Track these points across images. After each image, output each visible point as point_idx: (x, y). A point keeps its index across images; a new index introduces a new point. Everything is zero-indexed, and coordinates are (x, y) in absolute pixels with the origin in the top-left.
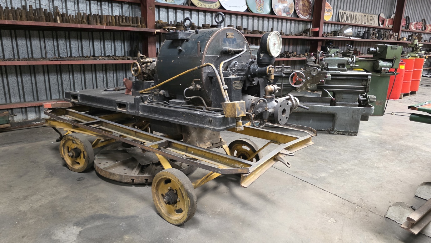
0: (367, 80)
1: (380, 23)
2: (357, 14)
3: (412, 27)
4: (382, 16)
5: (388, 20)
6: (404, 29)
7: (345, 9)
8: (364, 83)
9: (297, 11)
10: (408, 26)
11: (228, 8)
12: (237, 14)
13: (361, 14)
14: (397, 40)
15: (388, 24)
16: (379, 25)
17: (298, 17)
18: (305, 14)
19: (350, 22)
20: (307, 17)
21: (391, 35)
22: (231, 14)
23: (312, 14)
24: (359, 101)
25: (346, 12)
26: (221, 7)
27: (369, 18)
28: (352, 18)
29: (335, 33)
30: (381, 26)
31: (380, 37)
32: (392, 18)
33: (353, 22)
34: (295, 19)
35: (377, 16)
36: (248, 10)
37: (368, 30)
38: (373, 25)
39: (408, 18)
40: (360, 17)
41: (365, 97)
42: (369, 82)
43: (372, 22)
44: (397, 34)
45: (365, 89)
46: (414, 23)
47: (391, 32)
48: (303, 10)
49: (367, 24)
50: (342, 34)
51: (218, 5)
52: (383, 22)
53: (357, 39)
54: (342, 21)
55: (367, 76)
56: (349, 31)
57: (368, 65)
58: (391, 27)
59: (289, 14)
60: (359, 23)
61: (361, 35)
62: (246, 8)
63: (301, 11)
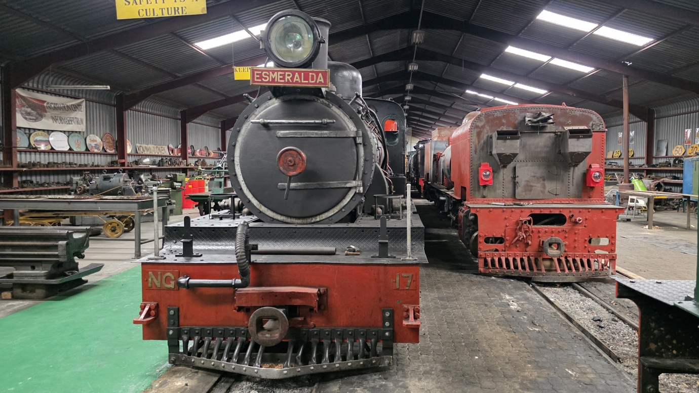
0: (169, 192)
1: (170, 152)
2: (151, 146)
3: (198, 154)
4: (171, 146)
5: (176, 150)
6: (191, 156)
7: (140, 143)
8: (168, 194)
9: (105, 147)
10: (194, 153)
11: (57, 149)
12: (62, 152)
13: (154, 146)
14: (187, 166)
15: (177, 153)
16: (170, 154)
17: (106, 151)
18: (111, 149)
19: (146, 153)
20: (113, 152)
21: (181, 162)
22: (58, 152)
23: (117, 149)
24: (167, 203)
25: (142, 145)
26: (52, 148)
27: (161, 149)
28: (147, 150)
29: (136, 163)
30: (172, 154)
31: (172, 164)
32: (179, 147)
33: (148, 153)
34: (104, 153)
35: (167, 147)
36: (70, 149)
37: (162, 159)
38: (165, 154)
39: (192, 147)
40: (153, 149)
41: (170, 201)
42: (171, 193)
43: (163, 152)
44: (185, 161)
45: (169, 197)
46: (198, 150)
47: (181, 160)
48: (109, 146)
49: (159, 154)
50: (142, 163)
51: (50, 148)
52: (173, 151)
53: (155, 167)
54: (140, 152)
55: (169, 190)
56: (147, 160)
57: (168, 185)
58: (180, 154)
59: (100, 150)
60: (153, 153)
61: (157, 163)
62: (69, 147)
63: (108, 147)
